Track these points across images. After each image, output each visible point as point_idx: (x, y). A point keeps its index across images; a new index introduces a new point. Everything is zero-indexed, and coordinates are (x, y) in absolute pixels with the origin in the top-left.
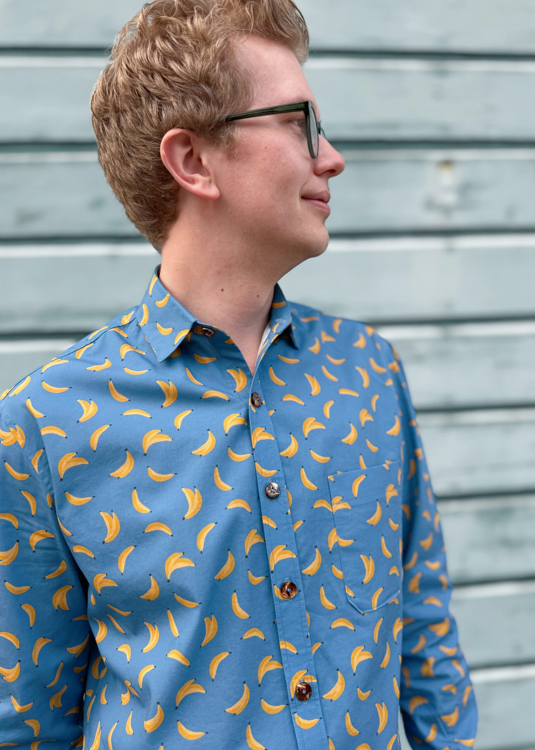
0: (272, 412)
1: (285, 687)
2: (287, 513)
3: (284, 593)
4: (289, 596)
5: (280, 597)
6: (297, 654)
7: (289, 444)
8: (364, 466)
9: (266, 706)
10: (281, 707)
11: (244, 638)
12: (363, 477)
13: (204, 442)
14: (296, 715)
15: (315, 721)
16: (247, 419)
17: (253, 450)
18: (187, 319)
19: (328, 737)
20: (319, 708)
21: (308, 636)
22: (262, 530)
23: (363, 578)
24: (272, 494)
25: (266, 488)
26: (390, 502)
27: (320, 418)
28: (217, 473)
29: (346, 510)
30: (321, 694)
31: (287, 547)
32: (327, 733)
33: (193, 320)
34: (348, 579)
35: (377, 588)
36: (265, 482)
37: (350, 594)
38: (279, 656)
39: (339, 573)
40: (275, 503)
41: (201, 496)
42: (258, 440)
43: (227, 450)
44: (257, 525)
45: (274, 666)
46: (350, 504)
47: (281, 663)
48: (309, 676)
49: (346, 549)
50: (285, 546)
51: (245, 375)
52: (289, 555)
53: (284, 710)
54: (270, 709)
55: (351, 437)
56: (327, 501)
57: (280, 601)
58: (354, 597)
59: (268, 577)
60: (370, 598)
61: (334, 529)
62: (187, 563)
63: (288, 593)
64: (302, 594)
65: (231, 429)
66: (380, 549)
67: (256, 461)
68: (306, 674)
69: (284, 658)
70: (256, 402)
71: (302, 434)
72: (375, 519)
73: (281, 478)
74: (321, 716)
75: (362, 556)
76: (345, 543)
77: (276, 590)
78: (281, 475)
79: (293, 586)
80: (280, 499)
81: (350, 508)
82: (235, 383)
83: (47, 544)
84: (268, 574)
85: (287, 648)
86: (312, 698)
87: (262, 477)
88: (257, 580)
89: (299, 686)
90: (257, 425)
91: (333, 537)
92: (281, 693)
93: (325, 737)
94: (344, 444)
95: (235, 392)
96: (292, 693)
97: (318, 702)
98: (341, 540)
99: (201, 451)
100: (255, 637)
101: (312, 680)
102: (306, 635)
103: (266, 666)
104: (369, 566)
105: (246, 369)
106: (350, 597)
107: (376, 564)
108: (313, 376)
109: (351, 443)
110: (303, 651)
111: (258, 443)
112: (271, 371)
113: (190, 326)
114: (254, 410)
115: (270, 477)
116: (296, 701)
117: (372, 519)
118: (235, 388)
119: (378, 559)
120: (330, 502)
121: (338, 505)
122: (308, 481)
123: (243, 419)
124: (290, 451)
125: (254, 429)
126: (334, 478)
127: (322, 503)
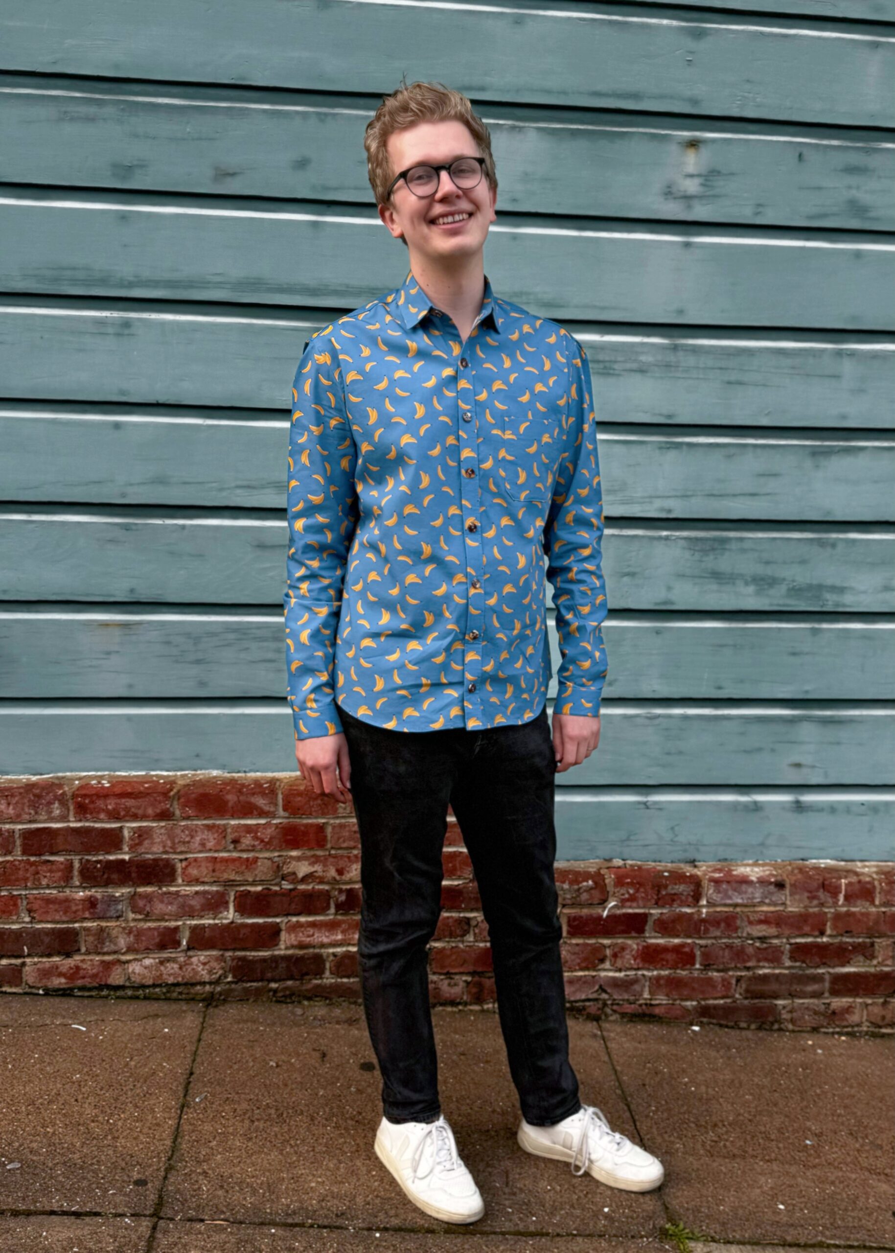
0: (474, 373)
1: (462, 523)
2: (475, 432)
3: (468, 474)
5: (465, 476)
6: (472, 508)
7: (482, 393)
8: (530, 417)
9: (452, 529)
10: (459, 533)
11: (443, 490)
12: (528, 423)
13: (430, 381)
14: (467, 538)
15: (476, 544)
16: (457, 372)
17: (459, 392)
18: (427, 305)
19: (483, 554)
20: (481, 539)
21: (479, 502)
22: (458, 438)
23: (518, 481)
24: (467, 419)
25: (463, 415)
26: (545, 444)
27: (506, 382)
28: (435, 399)
29: (513, 440)
30: (482, 532)
31: (472, 450)
33: (431, 305)
35: (526, 490)
36: (463, 411)
37: (508, 487)
38: (461, 507)
39: (503, 474)
40: (468, 425)
41: (425, 409)
42: (462, 387)
43: (443, 388)
44: (455, 434)
45: (458, 512)
46: (517, 437)
47: (462, 511)
48: (477, 521)
49: (509, 461)
51: (459, 346)
52: (472, 454)
53: (461, 534)
54: (453, 531)
55: (525, 398)
56: (502, 431)
57: (465, 478)
59: (459, 464)
60: (520, 494)
61: (504, 449)
62: (413, 441)
63: (470, 475)
64: (477, 477)
65: (446, 377)
66: (533, 469)
67: (459, 398)
68: (475, 520)
69: (464, 508)
70: (465, 365)
71: (491, 389)
72: (533, 450)
73: (474, 412)
74: (481, 543)
75: (519, 468)
76: (509, 458)
77: (463, 472)
78: (475, 410)
79: (473, 471)
80: (472, 423)
81: (516, 439)
82: (453, 350)
83: (340, 427)
84: (459, 462)
85: (466, 504)
86: (478, 533)
87: (462, 408)
88: (452, 464)
89: (471, 525)
90: (462, 377)
92: (460, 527)
93: (481, 552)
94: (519, 401)
95: (452, 355)
96: (467, 527)
97: (480, 536)
98: (507, 455)
99: (427, 385)
100: (448, 492)
101: (478, 524)
102: (478, 500)
103: (453, 510)
104: (522, 478)
105: (460, 343)
106: (508, 489)
107: (528, 476)
108: (506, 356)
109: (525, 401)
110: (475, 508)
112: (478, 348)
113: (429, 309)
114: (462, 368)
115: (467, 409)
116: (468, 531)
117: (530, 449)
118: (452, 352)
119: (530, 474)
120: (504, 433)
121: (508, 435)
122: (490, 417)
123: (454, 372)
124: (481, 398)
125: (460, 380)
126: (509, 419)
127: (498, 431)
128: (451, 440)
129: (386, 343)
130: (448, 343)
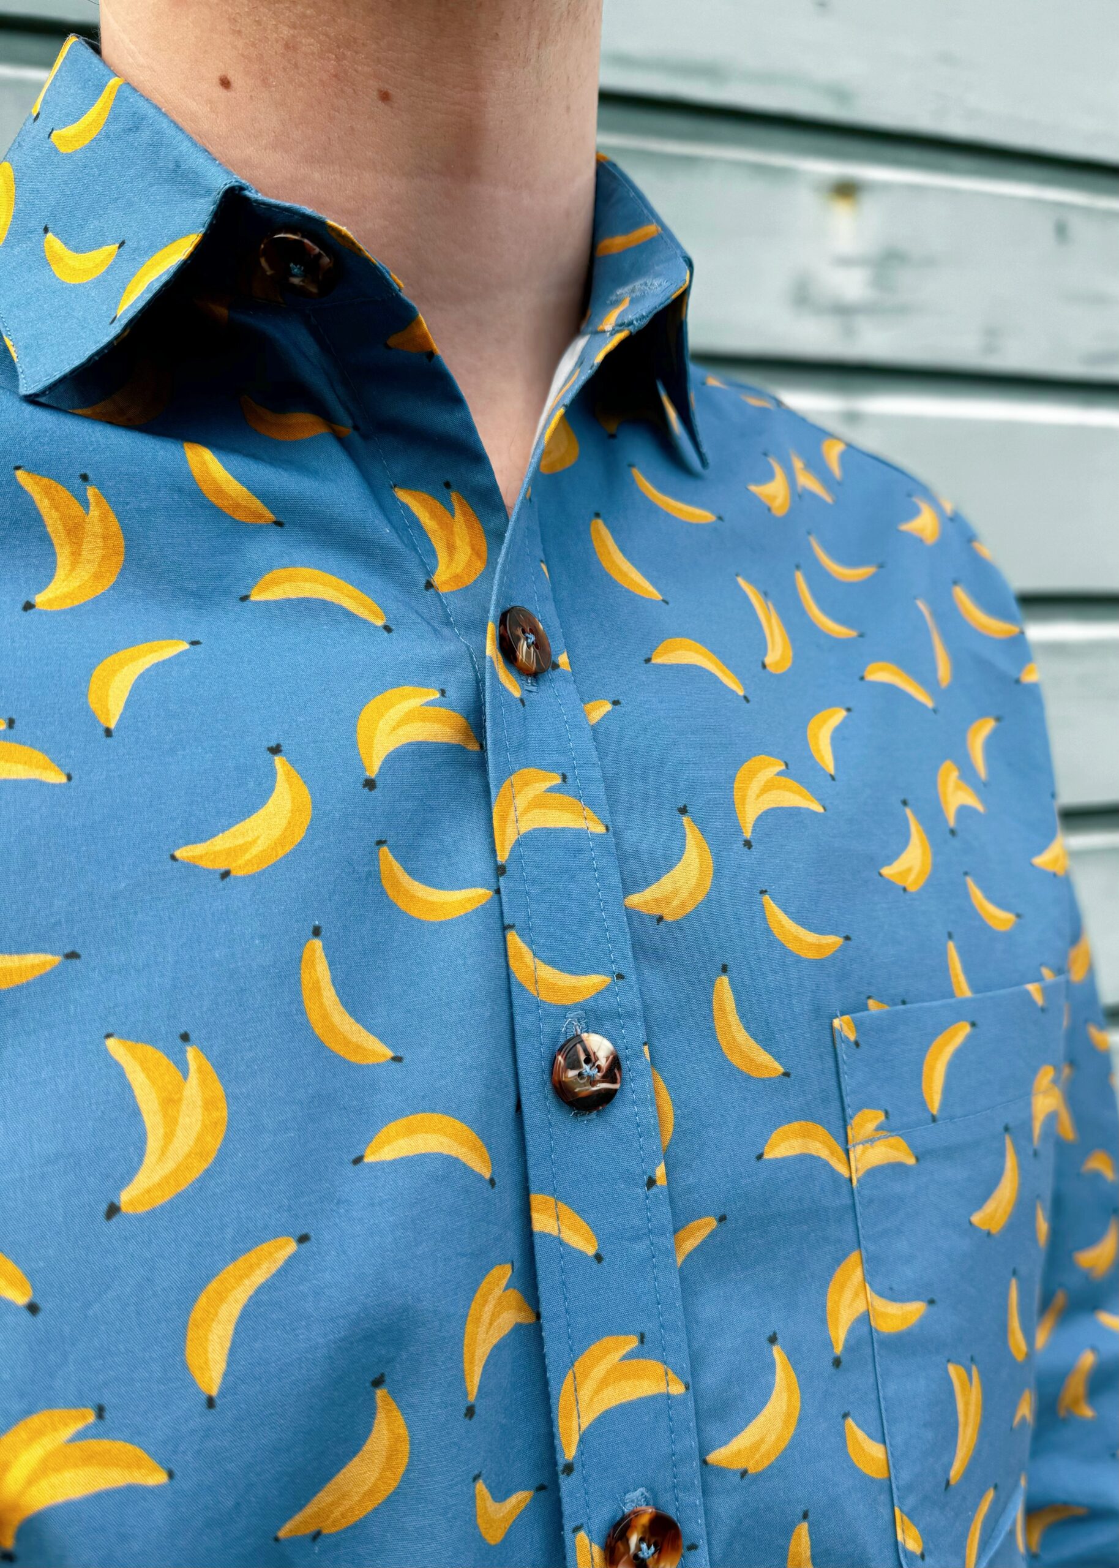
2: (651, 1182)
8: (963, 988)
12: (961, 1032)
13: (247, 810)
17: (502, 871)
18: (191, 184)
22: (527, 1265)
25: (554, 1061)
26: (1043, 1136)
33: (223, 183)
34: (903, 1473)
36: (548, 1027)
40: (593, 1132)
42: (523, 827)
46: (912, 1146)
50: (633, 1342)
51: (479, 525)
55: (913, 863)
56: (827, 1126)
59: (547, 1490)
65: (396, 760)
67: (511, 927)
72: (997, 1209)
73: (631, 1015)
75: (951, 1370)
76: (895, 1317)
78: (631, 999)
80: (620, 1112)
82: (433, 554)
84: (549, 1478)
87: (537, 1005)
94: (890, 886)
95: (428, 588)
98: (879, 1303)
104: (968, 1405)
105: (484, 498)
109: (913, 883)
111: (525, 841)
113: (204, 212)
115: (575, 1007)
118: (430, 575)
121: (872, 1147)
122: (742, 1036)
123: (458, 719)
124: (674, 894)
125: (507, 773)
126: (858, 1026)
127: (806, 1135)
130: (395, 499)
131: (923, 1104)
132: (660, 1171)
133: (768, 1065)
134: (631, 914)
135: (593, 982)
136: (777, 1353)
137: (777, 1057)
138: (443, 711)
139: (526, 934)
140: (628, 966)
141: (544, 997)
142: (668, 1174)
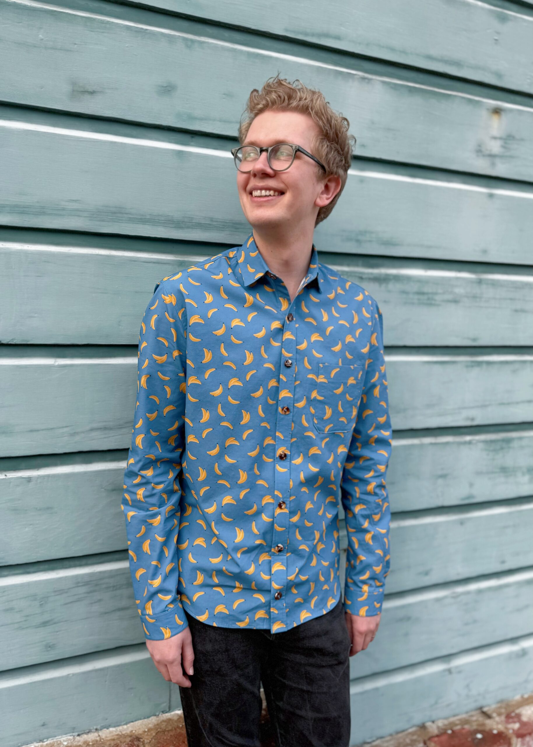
0: (297, 325)
1: (275, 452)
2: (293, 376)
3: (283, 411)
4: (285, 413)
5: (281, 413)
6: (284, 439)
7: (302, 343)
8: (340, 364)
9: (264, 457)
10: (270, 461)
11: (261, 425)
12: (338, 369)
13: (260, 332)
14: (277, 465)
15: (285, 470)
16: (283, 326)
17: (283, 342)
18: (264, 268)
19: (290, 478)
20: (289, 466)
21: (290, 433)
22: (279, 380)
23: (324, 417)
24: (287, 365)
25: (285, 362)
26: (349, 385)
27: (323, 335)
28: (263, 348)
29: (325, 383)
30: (291, 460)
32: (290, 476)
33: (267, 269)
34: (317, 414)
35: (330, 424)
36: (285, 358)
39: (313, 411)
40: (288, 370)
41: (253, 357)
42: (286, 338)
43: (270, 338)
44: (277, 377)
45: (272, 442)
47: (275, 441)
48: (287, 450)
49: (320, 401)
50: (288, 391)
51: (288, 303)
52: (290, 395)
53: (272, 462)
54: (265, 459)
55: (337, 348)
56: (316, 375)
57: (280, 414)
58: (317, 424)
59: (277, 403)
60: (325, 427)
61: (316, 390)
62: (240, 384)
63: (285, 412)
64: (291, 414)
65: (274, 329)
66: (337, 407)
68: (285, 449)
69: (277, 440)
70: (290, 319)
71: (310, 340)
72: (339, 391)
73: (294, 359)
74: (289, 469)
75: (326, 406)
76: (320, 398)
77: (280, 409)
78: (295, 358)
79: (288, 409)
80: (291, 369)
81: (327, 382)
82: (282, 306)
84: (277, 401)
85: (280, 436)
86: (286, 460)
87: (284, 356)
88: (271, 402)
89: (281, 453)
90: (288, 330)
91: (314, 394)
92: (272, 454)
94: (332, 351)
95: (281, 310)
96: (278, 455)
97: (289, 463)
98: (318, 396)
99: (258, 336)
100: (265, 427)
101: (288, 453)
102: (289, 432)
103: (268, 441)
104: (329, 414)
105: (289, 300)
106: (315, 423)
108: (325, 311)
109: (336, 351)
110: (286, 439)
112: (303, 303)
113: (265, 272)
114: (288, 322)
115: (288, 357)
116: (279, 459)
117: (337, 391)
118: (281, 308)
120: (318, 377)
121: (321, 379)
122: (307, 364)
123: (281, 325)
124: (301, 347)
125: (285, 332)
126: (323, 366)
127: (313, 376)
128: (273, 383)
129: (227, 292)
130: (279, 299)
131: (330, 376)
132: (294, 375)
133: (310, 368)
134: (297, 349)
135: (291, 355)
136: (305, 397)
137: (311, 367)
138: (280, 324)
139: (284, 349)
140: (295, 354)
141: (285, 355)
142: (295, 376)
